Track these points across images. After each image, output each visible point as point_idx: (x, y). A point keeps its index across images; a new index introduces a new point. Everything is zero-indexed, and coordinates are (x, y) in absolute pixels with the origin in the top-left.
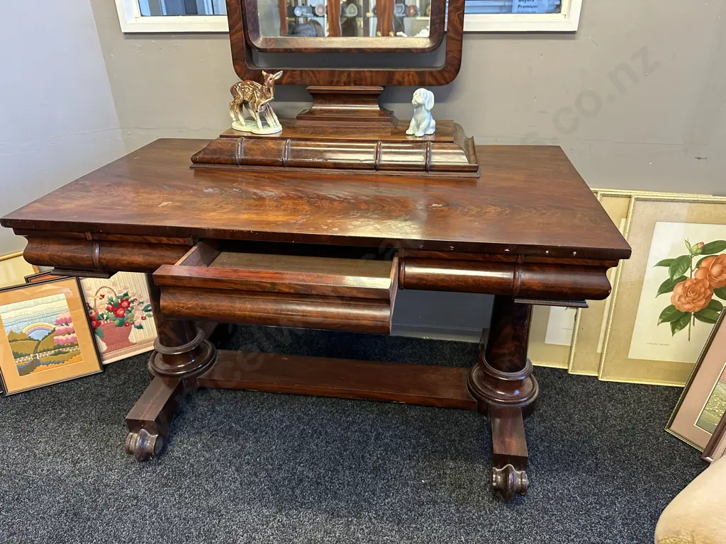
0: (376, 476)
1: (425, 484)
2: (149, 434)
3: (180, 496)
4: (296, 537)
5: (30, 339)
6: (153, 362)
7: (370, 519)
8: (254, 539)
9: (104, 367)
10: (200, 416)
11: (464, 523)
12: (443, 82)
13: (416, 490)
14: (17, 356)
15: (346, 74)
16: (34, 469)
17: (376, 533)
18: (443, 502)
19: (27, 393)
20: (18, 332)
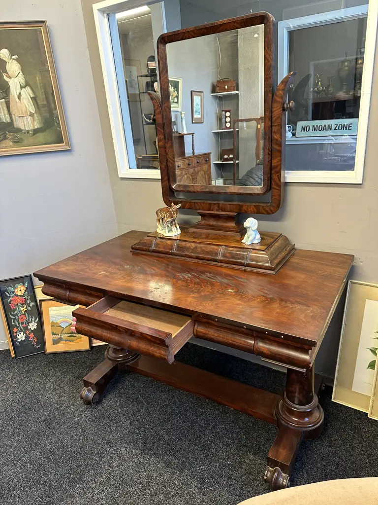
0: (203, 450)
1: (229, 465)
2: (92, 390)
3: (98, 429)
4: (143, 472)
5: (60, 326)
6: (108, 351)
7: (187, 475)
8: (122, 465)
9: (92, 348)
10: (125, 387)
11: (242, 497)
12: (270, 212)
13: (222, 466)
14: (53, 334)
15: (217, 205)
16: (42, 395)
17: (186, 485)
18: (235, 480)
19: (54, 354)
20: (56, 322)
